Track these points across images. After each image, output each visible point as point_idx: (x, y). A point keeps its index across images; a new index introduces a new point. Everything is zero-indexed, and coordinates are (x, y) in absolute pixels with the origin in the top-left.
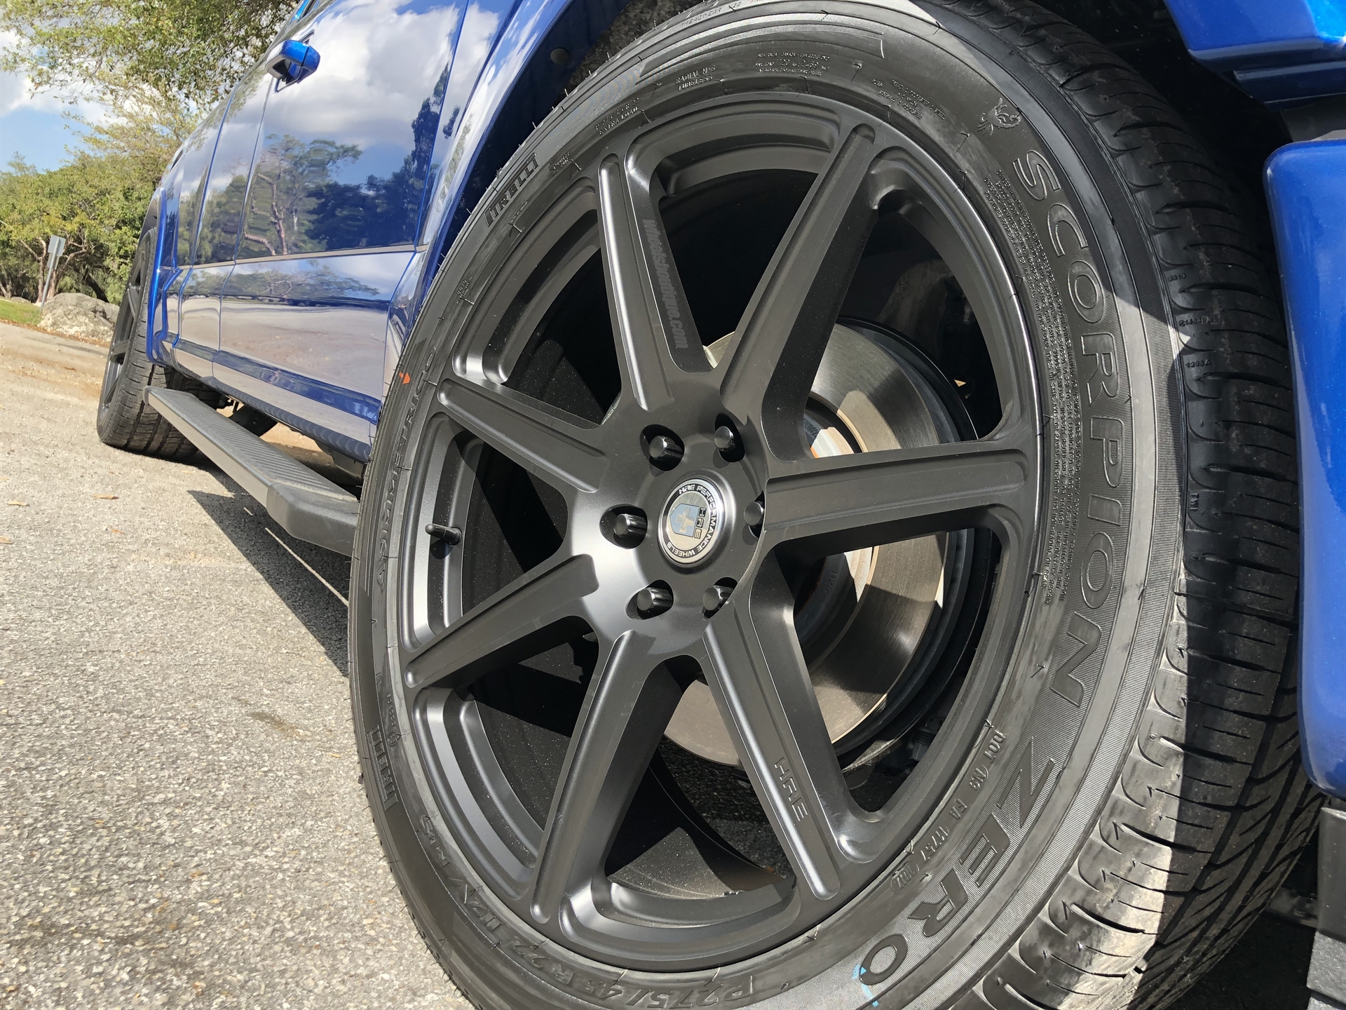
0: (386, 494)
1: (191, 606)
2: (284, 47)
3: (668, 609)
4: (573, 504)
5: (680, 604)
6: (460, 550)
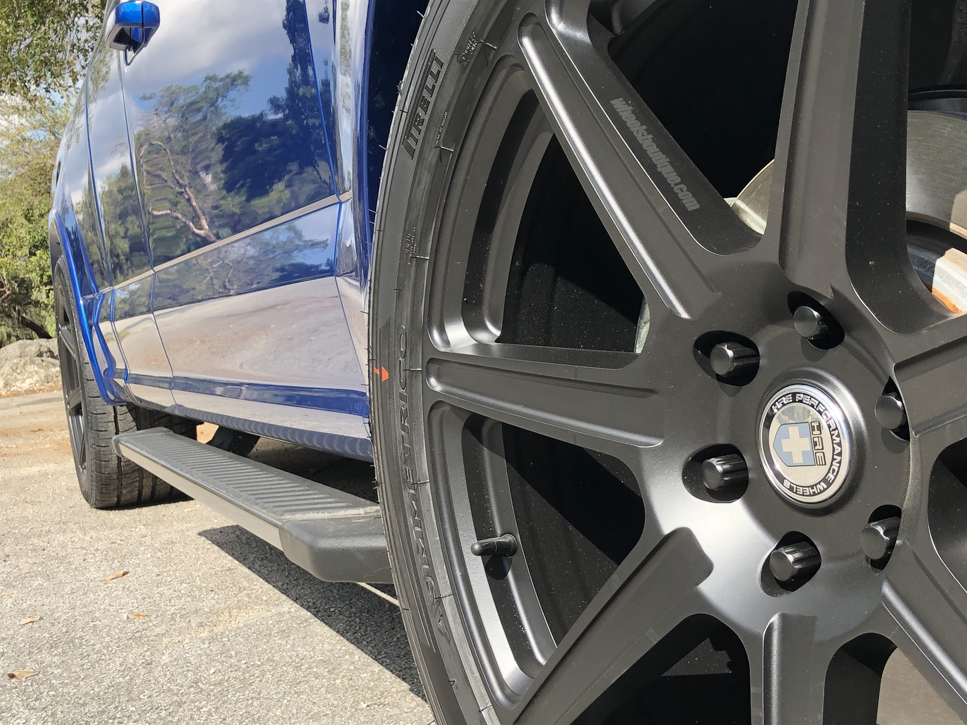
0: (410, 520)
1: (246, 683)
2: (117, 14)
3: (818, 567)
4: (640, 468)
5: (832, 559)
6: (521, 557)
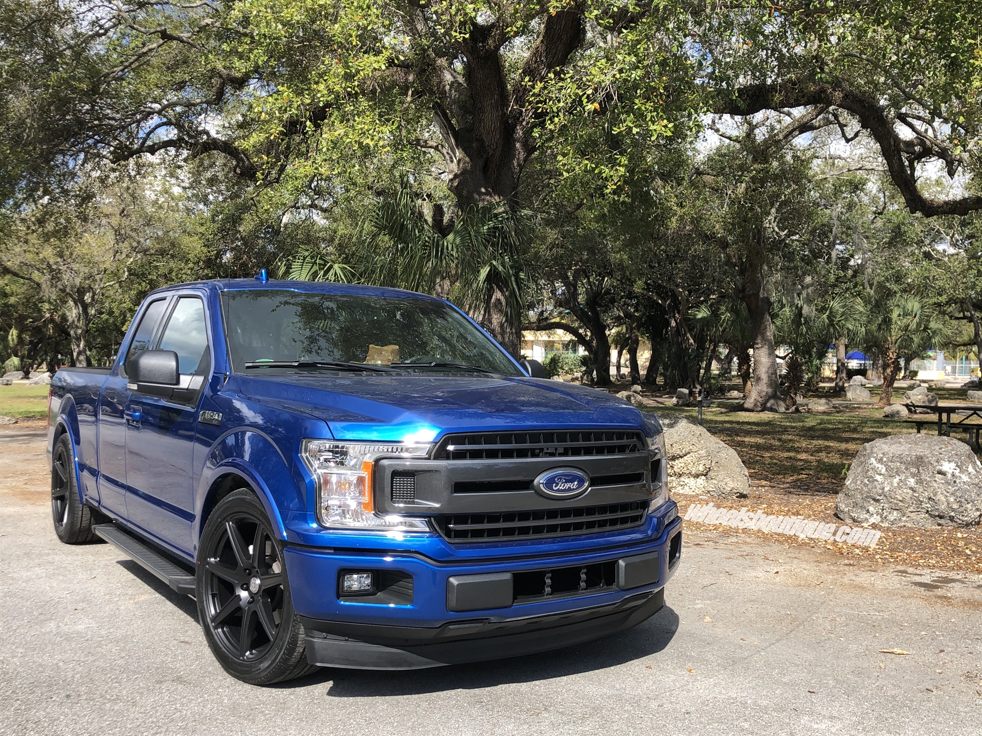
4: (235, 585)
5: (254, 601)
6: (218, 596)
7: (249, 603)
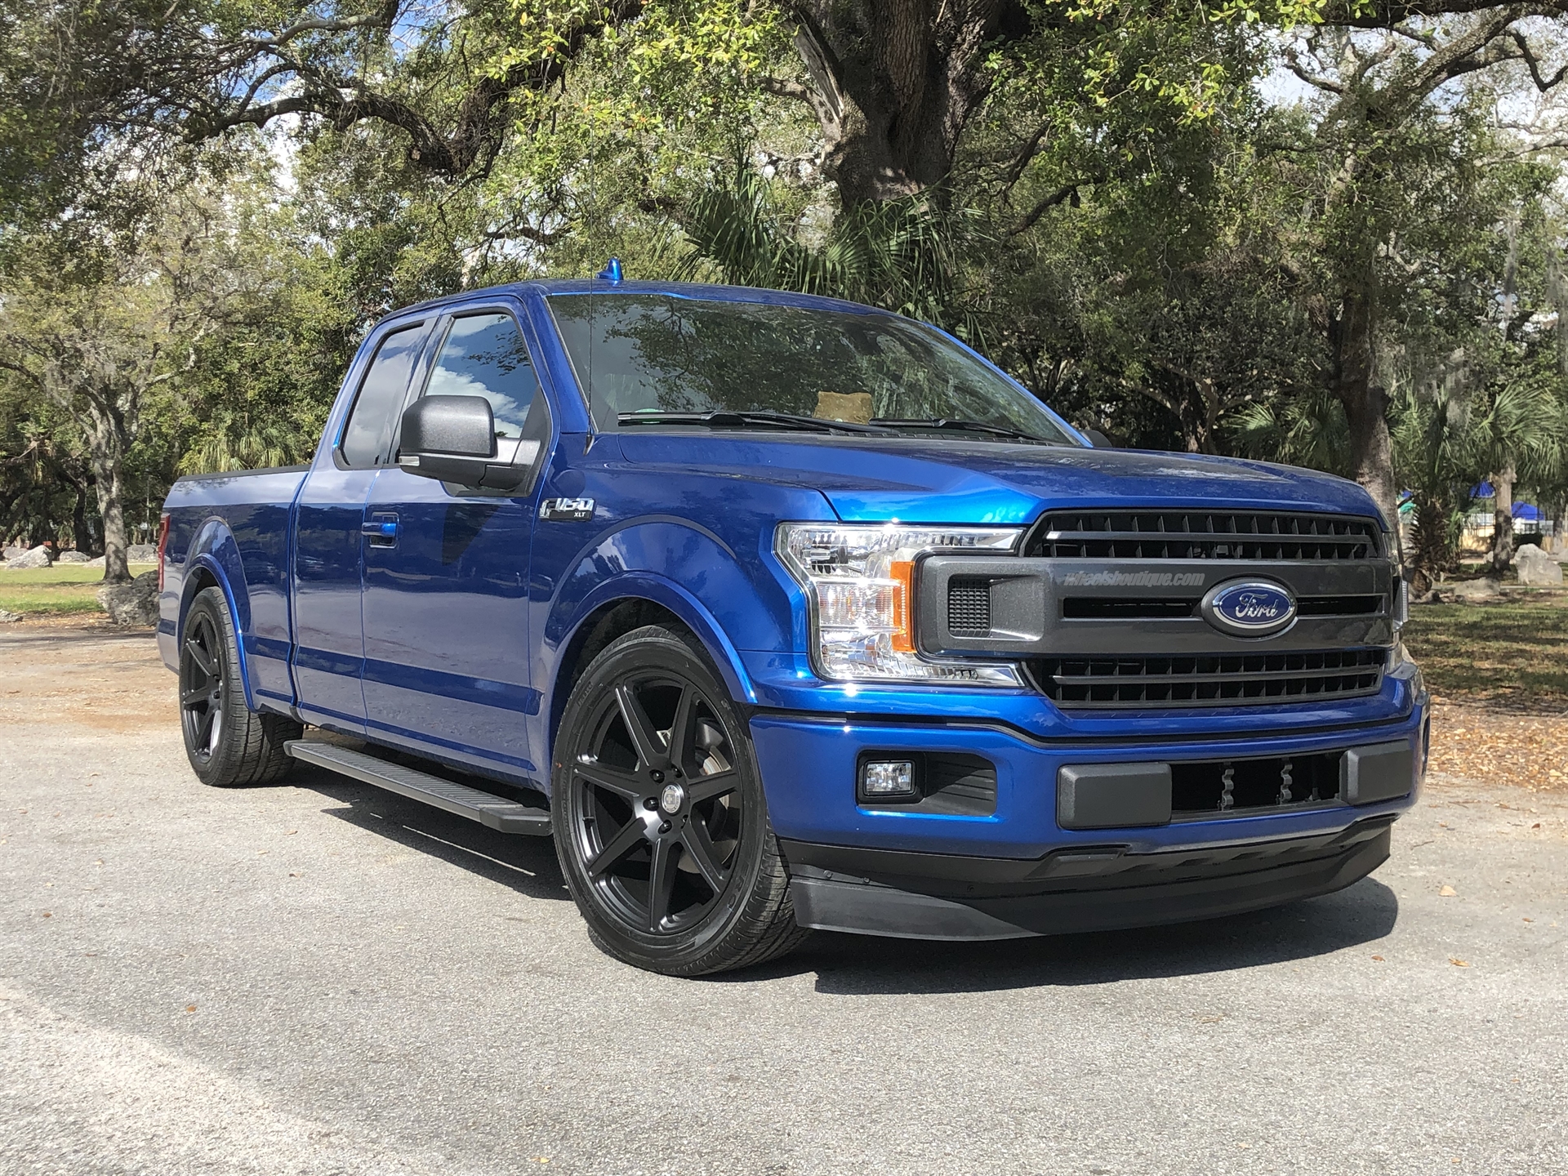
0: (563, 810)
3: (670, 829)
4: (633, 801)
5: (673, 826)
6: (595, 824)
7: (661, 831)
